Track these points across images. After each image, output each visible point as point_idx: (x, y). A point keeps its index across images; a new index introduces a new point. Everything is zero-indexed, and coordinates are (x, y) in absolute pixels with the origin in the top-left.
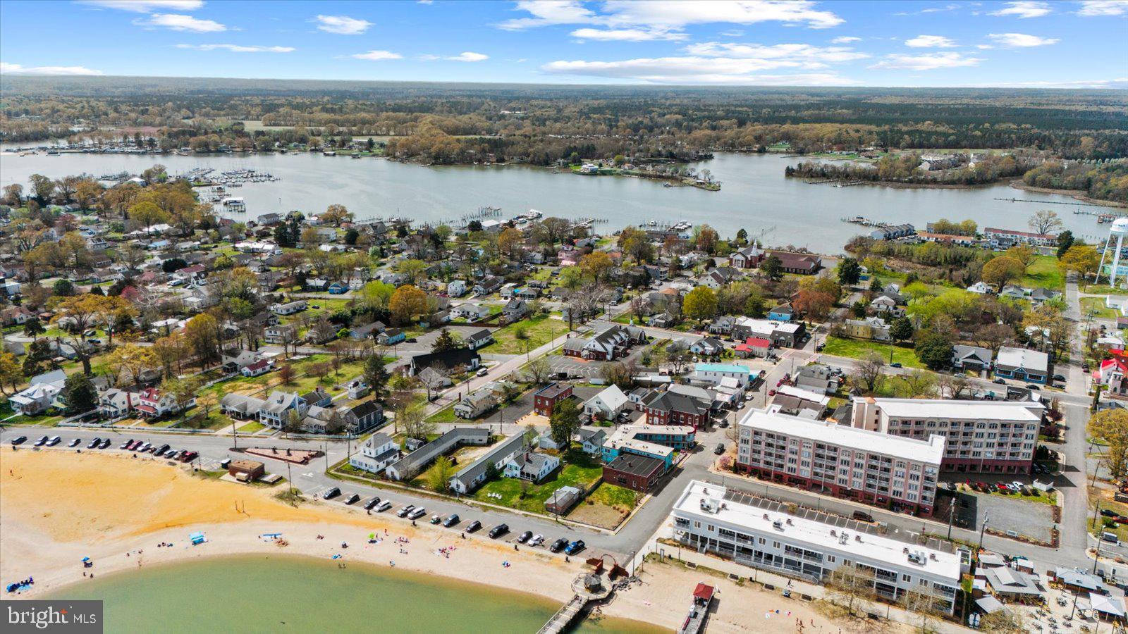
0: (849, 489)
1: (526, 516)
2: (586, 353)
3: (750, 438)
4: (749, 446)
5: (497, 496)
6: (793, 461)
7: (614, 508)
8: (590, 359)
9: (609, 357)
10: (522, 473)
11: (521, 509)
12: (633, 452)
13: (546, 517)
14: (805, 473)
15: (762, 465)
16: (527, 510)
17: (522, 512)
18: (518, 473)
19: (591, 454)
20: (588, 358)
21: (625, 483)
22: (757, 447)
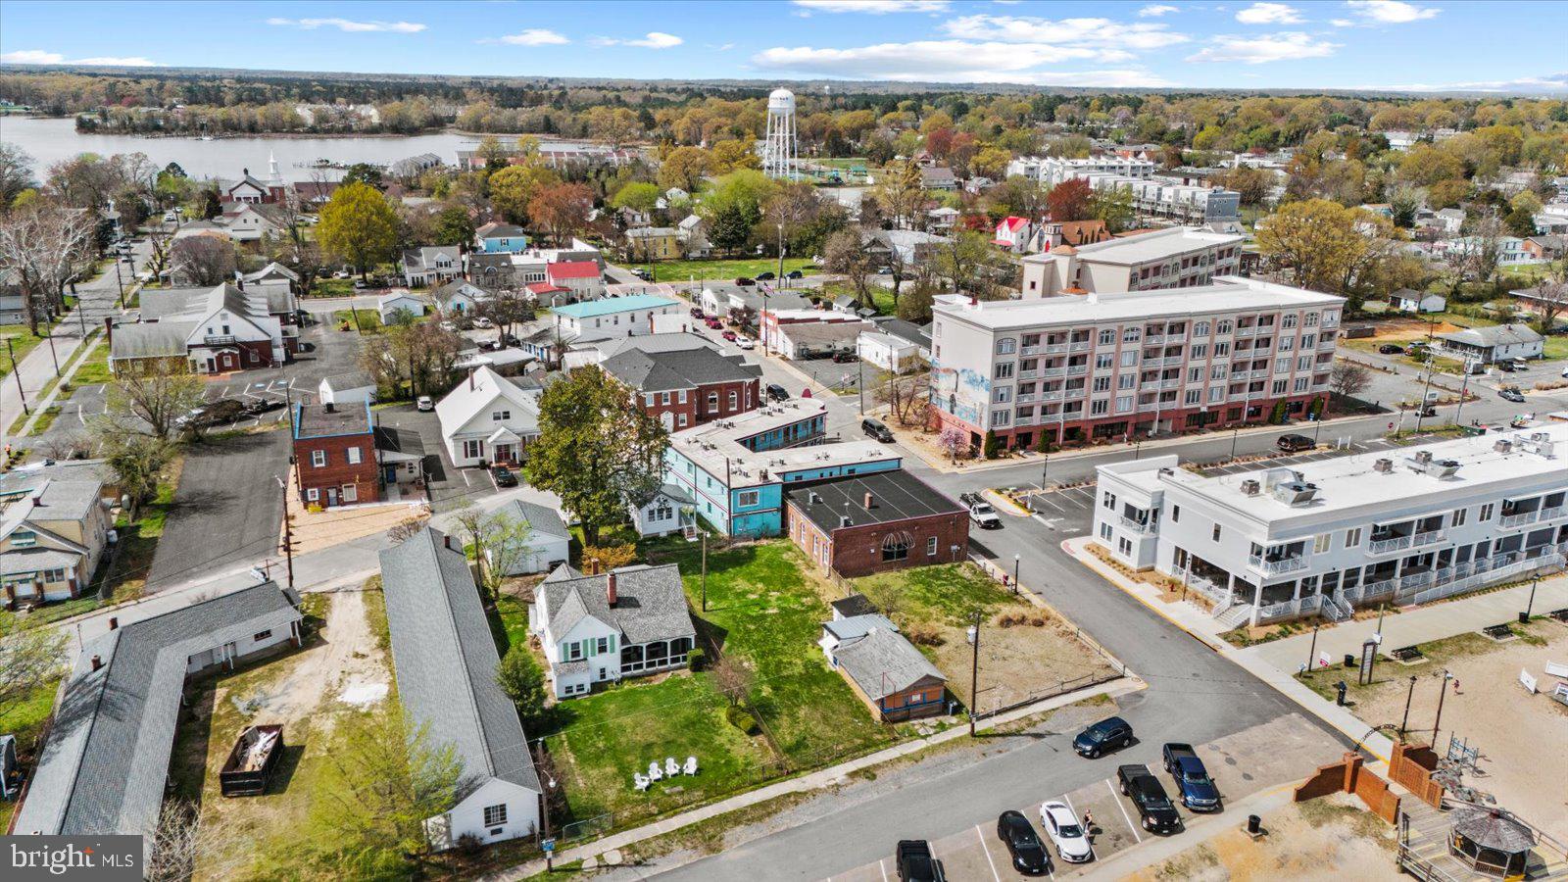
0: (1204, 409)
1: (869, 773)
2: (204, 355)
3: (1015, 359)
4: (1012, 382)
5: (672, 768)
6: (1103, 384)
7: (1007, 622)
8: (222, 369)
9: (279, 354)
10: (630, 655)
11: (817, 765)
12: (806, 478)
13: (919, 745)
14: (1124, 403)
15: (1037, 419)
16: (840, 758)
17: (839, 772)
18: (612, 662)
19: (680, 534)
20: (217, 367)
21: (902, 554)
22: (1029, 376)
